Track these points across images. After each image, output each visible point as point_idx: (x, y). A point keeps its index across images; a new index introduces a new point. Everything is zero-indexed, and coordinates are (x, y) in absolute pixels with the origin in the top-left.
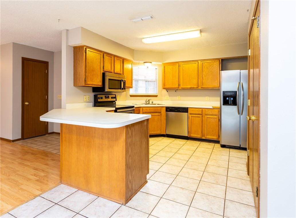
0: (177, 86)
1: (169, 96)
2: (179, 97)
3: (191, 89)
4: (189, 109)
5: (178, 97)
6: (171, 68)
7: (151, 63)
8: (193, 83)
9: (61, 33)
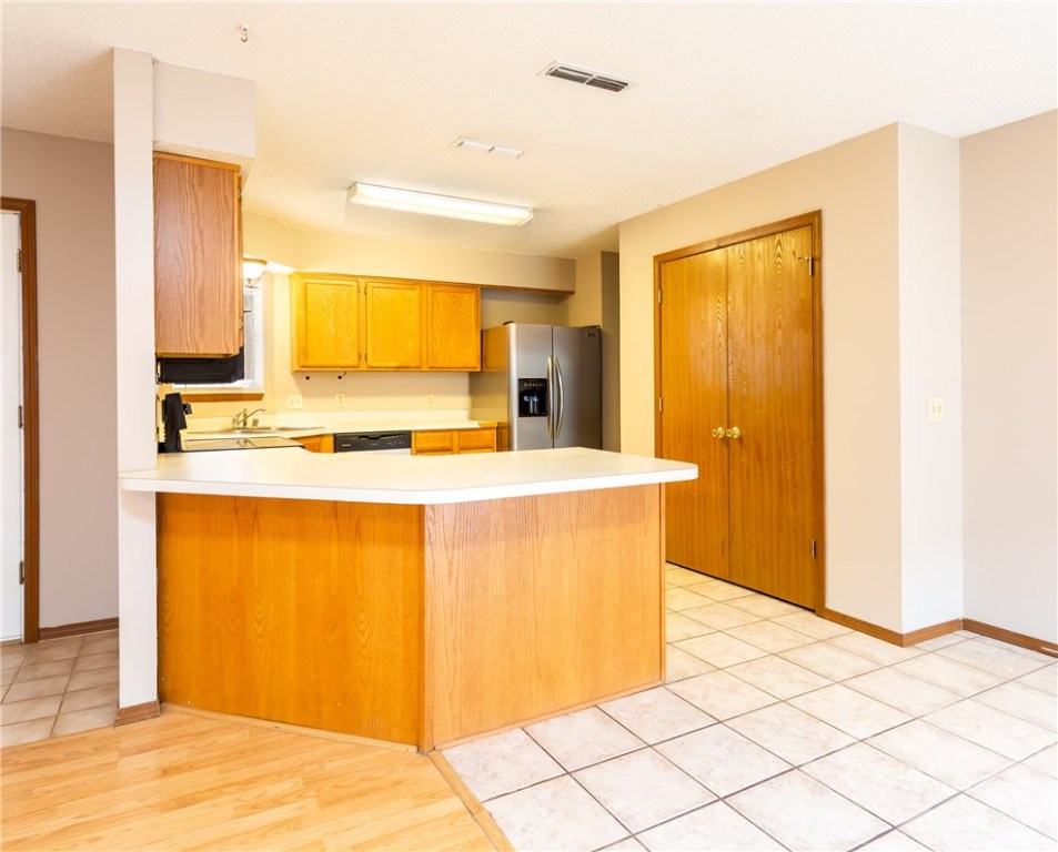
0: (352, 360)
1: (300, 397)
2: (341, 398)
3: (401, 369)
4: (413, 435)
5: (337, 399)
6: (329, 293)
7: (264, 262)
8: (409, 352)
9: (113, 53)
